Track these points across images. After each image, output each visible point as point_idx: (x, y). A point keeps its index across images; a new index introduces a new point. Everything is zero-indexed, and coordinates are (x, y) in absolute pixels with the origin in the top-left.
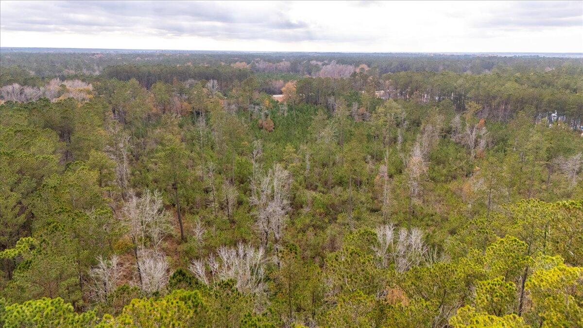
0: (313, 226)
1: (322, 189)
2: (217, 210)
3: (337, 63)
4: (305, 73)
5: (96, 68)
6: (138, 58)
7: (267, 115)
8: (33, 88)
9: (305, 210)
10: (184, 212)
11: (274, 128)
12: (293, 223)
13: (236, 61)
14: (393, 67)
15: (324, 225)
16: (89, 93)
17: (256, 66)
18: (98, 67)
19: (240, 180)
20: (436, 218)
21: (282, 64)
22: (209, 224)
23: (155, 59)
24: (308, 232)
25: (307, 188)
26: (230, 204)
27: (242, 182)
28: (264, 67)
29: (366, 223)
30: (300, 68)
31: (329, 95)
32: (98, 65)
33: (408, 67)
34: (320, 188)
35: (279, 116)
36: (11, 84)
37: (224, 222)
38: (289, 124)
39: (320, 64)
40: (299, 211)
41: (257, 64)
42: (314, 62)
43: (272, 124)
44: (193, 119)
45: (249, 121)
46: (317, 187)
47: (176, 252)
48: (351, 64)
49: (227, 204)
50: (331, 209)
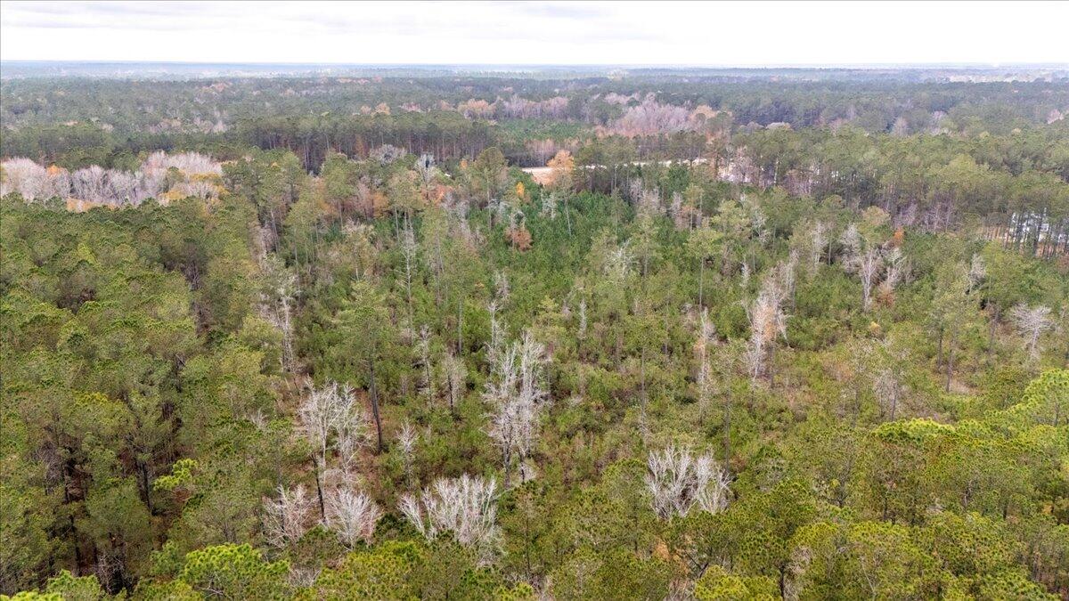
0: (585, 426)
1: (606, 362)
2: (433, 399)
3: (657, 100)
4: (596, 121)
5: (217, 114)
6: (290, 91)
7: (519, 218)
8: (123, 173)
9: (575, 400)
10: (382, 400)
11: (531, 244)
12: (554, 422)
13: (467, 98)
14: (761, 107)
15: (603, 427)
16: (217, 182)
17: (504, 107)
18: (221, 113)
19: (471, 344)
20: (787, 416)
21: (553, 101)
22: (421, 421)
23: (320, 93)
24: (576, 439)
25: (581, 358)
26: (454, 389)
27: (474, 349)
28: (520, 109)
29: (672, 423)
30: (586, 110)
31: (633, 176)
32: (220, 109)
33: (791, 108)
34: (604, 360)
35: (541, 220)
36: (88, 167)
37: (444, 419)
38: (557, 236)
39: (624, 100)
40: (564, 401)
41: (507, 104)
42: (612, 98)
43: (528, 236)
44: (393, 225)
45: (489, 229)
46: (597, 356)
47: (372, 468)
48: (681, 104)
49: (451, 388)
50: (617, 399)
